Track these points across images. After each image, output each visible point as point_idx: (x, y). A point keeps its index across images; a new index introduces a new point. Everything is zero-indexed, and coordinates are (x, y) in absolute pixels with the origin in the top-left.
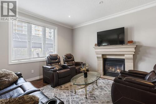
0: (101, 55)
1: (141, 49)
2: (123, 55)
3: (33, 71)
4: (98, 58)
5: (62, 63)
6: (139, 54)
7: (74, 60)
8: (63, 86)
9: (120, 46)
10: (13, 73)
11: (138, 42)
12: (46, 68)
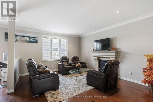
0: (96, 57)
1: (121, 54)
2: (109, 58)
3: (53, 66)
4: (94, 59)
5: (70, 62)
6: (120, 57)
7: (79, 61)
8: (68, 75)
9: (107, 51)
10: (44, 65)
11: (119, 49)
12: (59, 64)
